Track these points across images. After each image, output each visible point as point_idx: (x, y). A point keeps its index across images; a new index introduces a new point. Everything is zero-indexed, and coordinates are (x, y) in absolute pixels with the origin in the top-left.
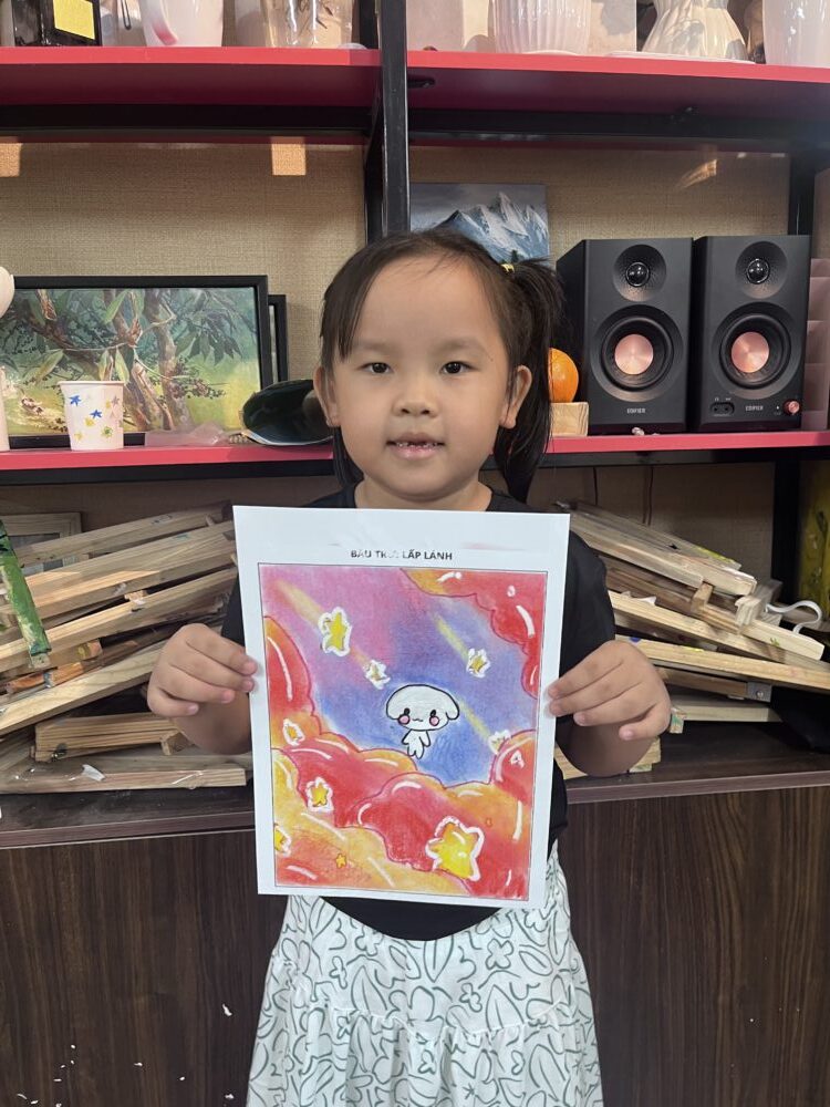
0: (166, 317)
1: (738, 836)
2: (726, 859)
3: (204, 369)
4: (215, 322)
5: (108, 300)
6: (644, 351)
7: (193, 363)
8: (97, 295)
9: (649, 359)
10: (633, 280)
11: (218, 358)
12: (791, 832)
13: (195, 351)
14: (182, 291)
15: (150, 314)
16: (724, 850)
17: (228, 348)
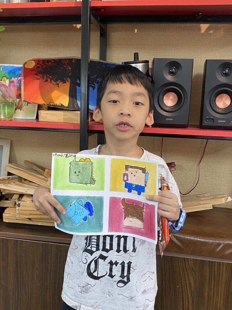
1: (192, 274)
2: (188, 282)
12: (213, 277)
16: (187, 278)
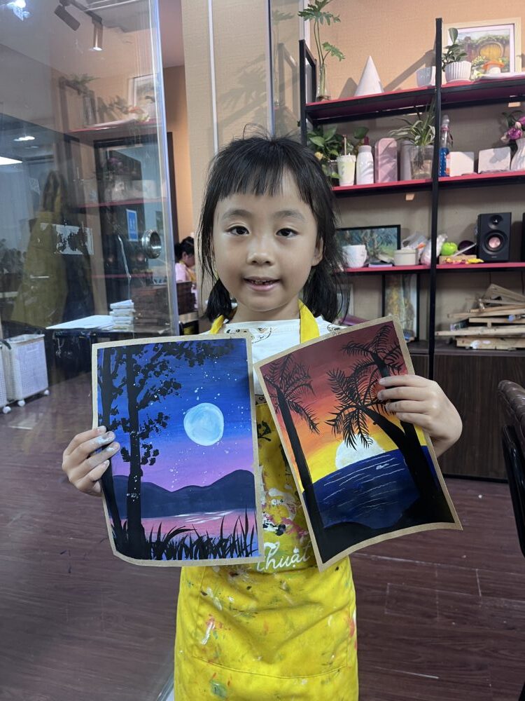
0: (375, 236)
3: (385, 248)
4: (387, 236)
5: (362, 232)
6: (497, 241)
7: (382, 246)
8: (359, 231)
9: (499, 244)
10: (495, 224)
11: (387, 245)
13: (382, 243)
14: (380, 230)
15: (371, 235)
17: (390, 242)
